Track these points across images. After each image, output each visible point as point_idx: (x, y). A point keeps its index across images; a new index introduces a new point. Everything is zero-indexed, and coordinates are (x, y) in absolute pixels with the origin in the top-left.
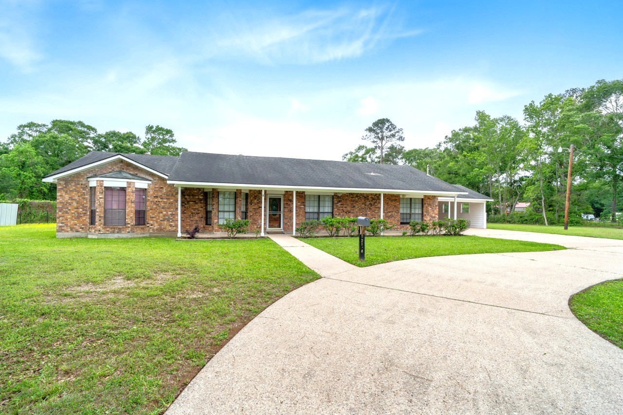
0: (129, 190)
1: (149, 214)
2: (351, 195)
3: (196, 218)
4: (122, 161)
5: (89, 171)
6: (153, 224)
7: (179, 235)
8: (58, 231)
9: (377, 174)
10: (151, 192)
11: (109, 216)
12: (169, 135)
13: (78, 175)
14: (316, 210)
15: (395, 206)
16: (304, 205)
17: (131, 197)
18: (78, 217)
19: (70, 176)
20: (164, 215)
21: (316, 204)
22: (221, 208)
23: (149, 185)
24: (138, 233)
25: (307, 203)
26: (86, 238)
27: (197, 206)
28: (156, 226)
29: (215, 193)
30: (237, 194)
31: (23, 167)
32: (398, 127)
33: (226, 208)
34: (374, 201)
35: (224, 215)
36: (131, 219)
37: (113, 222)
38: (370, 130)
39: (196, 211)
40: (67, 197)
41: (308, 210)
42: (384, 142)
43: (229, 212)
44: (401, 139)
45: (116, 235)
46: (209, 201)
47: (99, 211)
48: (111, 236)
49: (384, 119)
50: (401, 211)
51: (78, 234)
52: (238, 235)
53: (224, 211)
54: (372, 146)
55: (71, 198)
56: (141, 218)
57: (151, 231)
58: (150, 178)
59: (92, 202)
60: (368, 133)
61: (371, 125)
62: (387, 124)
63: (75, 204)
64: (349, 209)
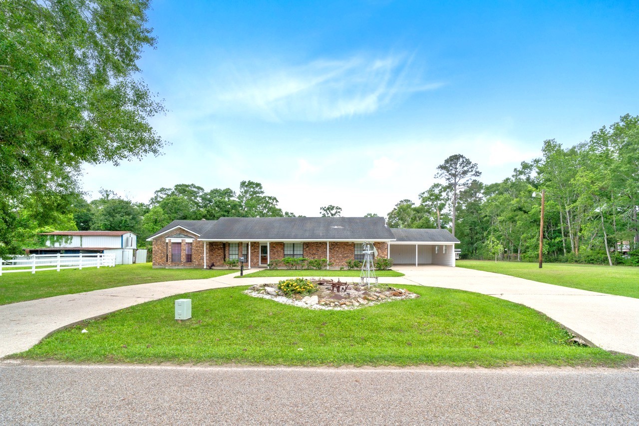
0: (182, 244)
1: (193, 256)
2: (317, 243)
3: (219, 258)
4: (181, 228)
5: (166, 234)
6: (195, 261)
7: (205, 267)
8: (153, 265)
9: (340, 227)
10: (195, 244)
11: (173, 257)
12: (258, 187)
13: (161, 237)
14: (292, 253)
15: (350, 249)
16: (284, 250)
17: (184, 247)
18: (161, 258)
19: (158, 237)
20: (201, 257)
21: (292, 249)
22: (231, 253)
23: (193, 240)
24: (188, 266)
25: (286, 249)
26: (165, 268)
27: (219, 252)
28: (197, 263)
29: (229, 244)
30: (240, 244)
31: (156, 222)
32: (473, 163)
33: (234, 253)
34: (333, 246)
35: (233, 256)
36: (184, 259)
37: (175, 260)
38: (442, 167)
39: (219, 254)
40: (157, 248)
41: (286, 253)
42: (457, 179)
43: (235, 254)
44: (478, 174)
45: (177, 267)
46: (227, 249)
47: (170, 256)
48: (175, 268)
49: (456, 156)
50: (356, 253)
51: (161, 267)
52: (234, 268)
53: (232, 254)
54: (445, 183)
55: (158, 248)
56: (189, 259)
57: (194, 265)
58: (194, 237)
59: (167, 250)
60: (440, 171)
61: (442, 163)
62: (461, 160)
63: (160, 251)
64: (314, 252)
